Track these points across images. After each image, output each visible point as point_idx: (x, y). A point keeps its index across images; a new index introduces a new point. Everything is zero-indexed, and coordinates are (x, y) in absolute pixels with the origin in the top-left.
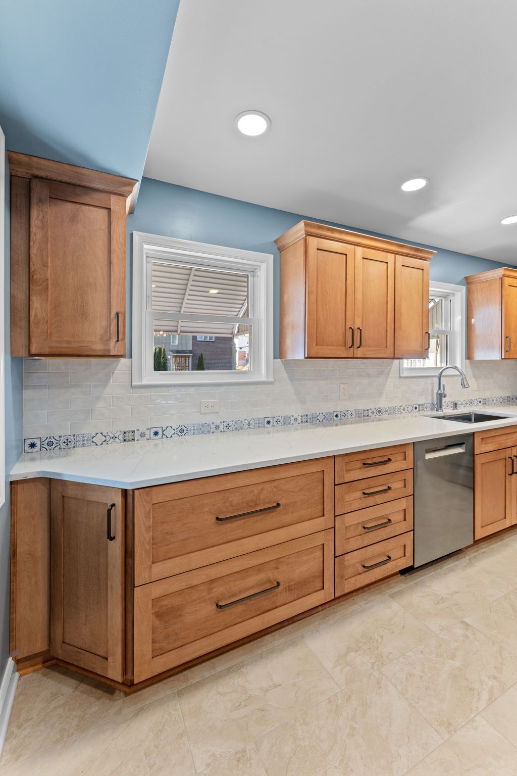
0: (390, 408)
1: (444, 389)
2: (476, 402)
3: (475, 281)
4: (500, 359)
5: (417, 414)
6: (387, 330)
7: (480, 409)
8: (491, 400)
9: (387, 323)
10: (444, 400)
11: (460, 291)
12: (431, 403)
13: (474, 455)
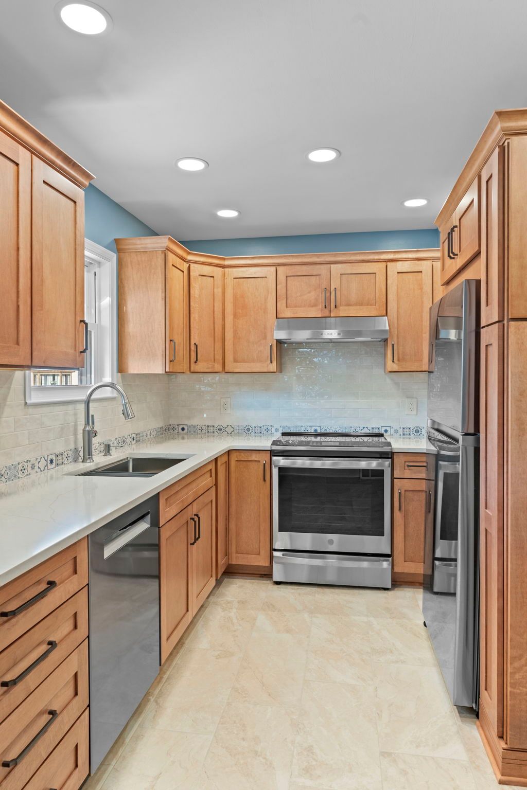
0: (10, 469)
1: (93, 423)
3: (129, 249)
4: (164, 373)
5: (53, 472)
6: (18, 306)
7: (134, 449)
8: (145, 434)
9: (18, 292)
10: (95, 441)
11: (109, 260)
12: (72, 447)
13: (159, 528)
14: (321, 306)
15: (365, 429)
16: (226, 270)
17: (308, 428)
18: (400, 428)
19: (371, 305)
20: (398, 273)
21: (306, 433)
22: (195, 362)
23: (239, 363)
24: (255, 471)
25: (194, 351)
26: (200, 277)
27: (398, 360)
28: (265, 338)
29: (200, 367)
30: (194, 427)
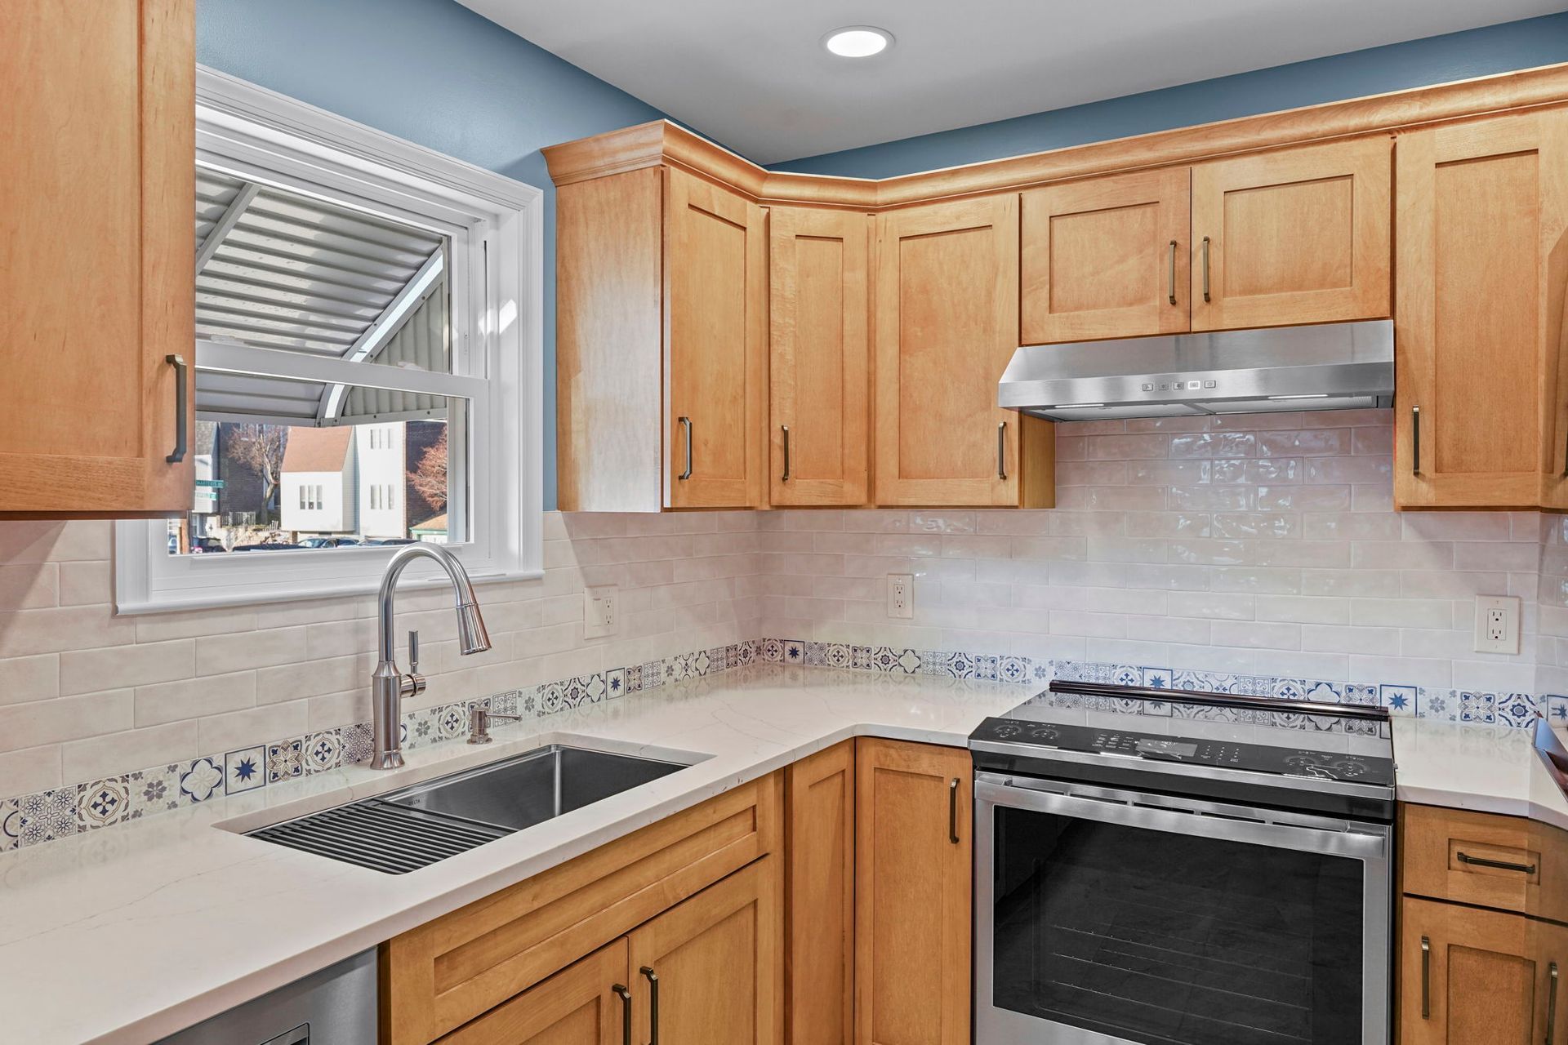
0: (36, 806)
2: (595, 689)
4: (658, 510)
5: (250, 798)
8: (663, 668)
10: (408, 707)
11: (518, 207)
12: (348, 722)
14: (1159, 300)
15: (1324, 687)
16: (881, 216)
17: (1135, 674)
18: (1453, 694)
19: (1335, 285)
20: (1438, 165)
21: (1127, 687)
22: (784, 479)
23: (914, 481)
24: (931, 807)
25: (780, 447)
26: (802, 241)
27: (1438, 469)
28: (987, 406)
29: (802, 490)
30: (821, 648)
